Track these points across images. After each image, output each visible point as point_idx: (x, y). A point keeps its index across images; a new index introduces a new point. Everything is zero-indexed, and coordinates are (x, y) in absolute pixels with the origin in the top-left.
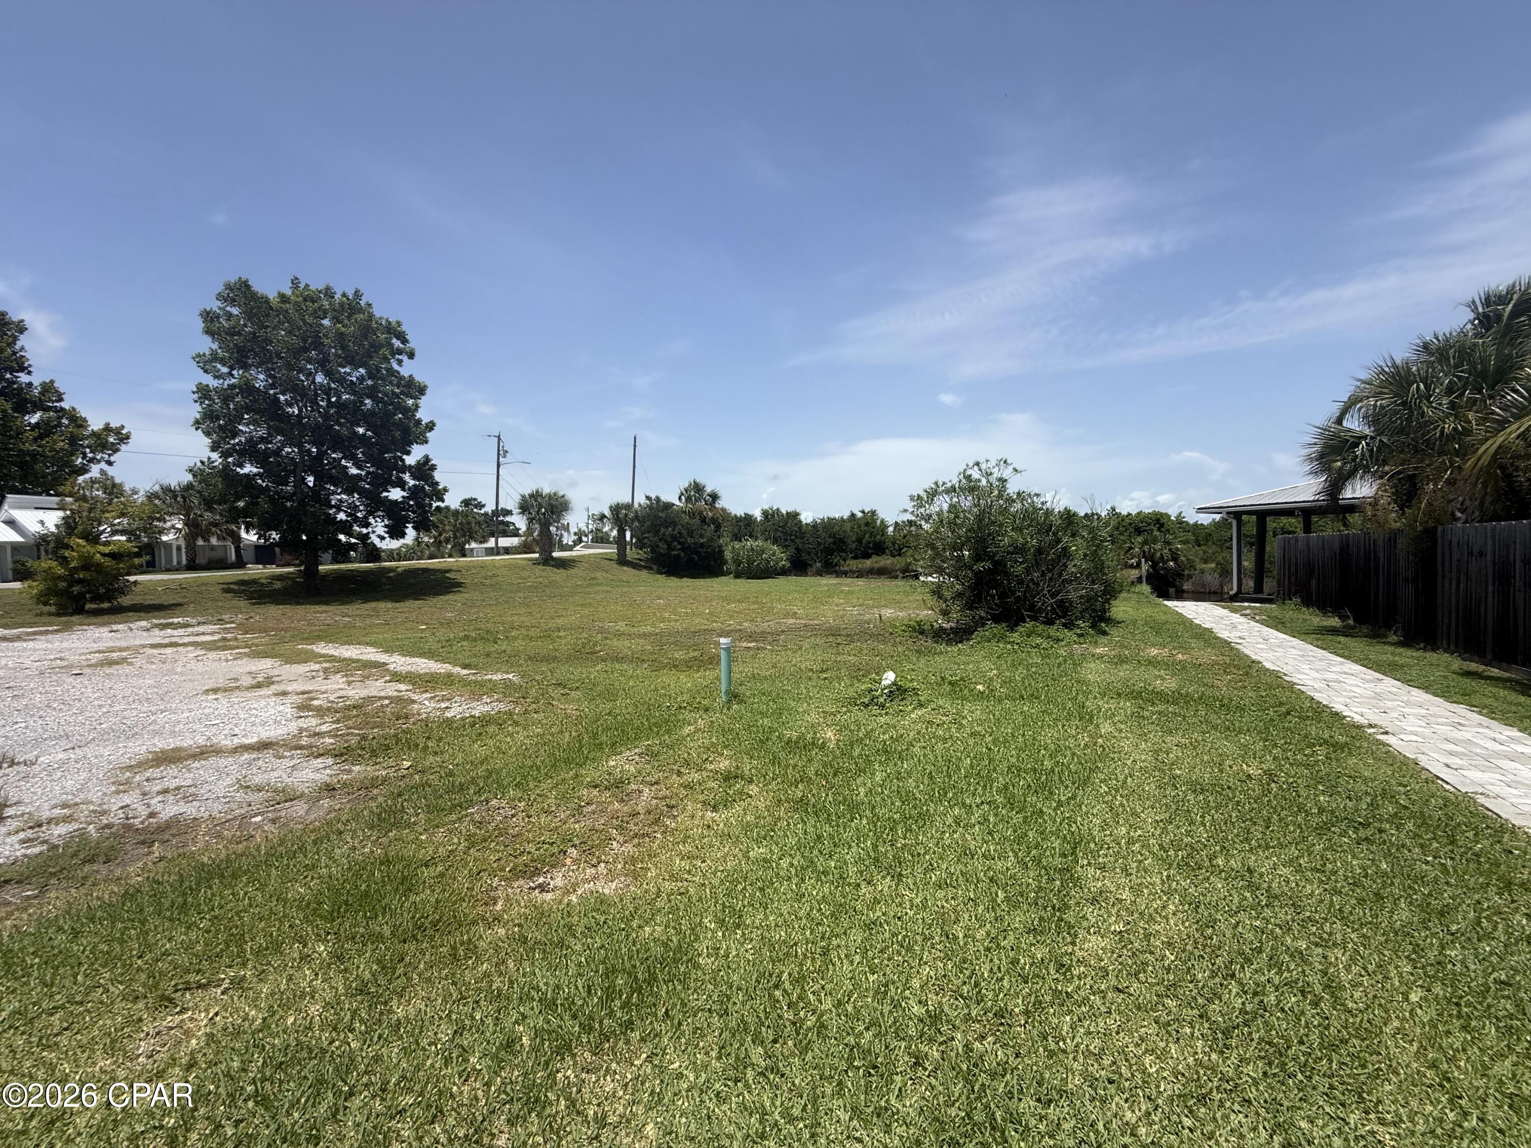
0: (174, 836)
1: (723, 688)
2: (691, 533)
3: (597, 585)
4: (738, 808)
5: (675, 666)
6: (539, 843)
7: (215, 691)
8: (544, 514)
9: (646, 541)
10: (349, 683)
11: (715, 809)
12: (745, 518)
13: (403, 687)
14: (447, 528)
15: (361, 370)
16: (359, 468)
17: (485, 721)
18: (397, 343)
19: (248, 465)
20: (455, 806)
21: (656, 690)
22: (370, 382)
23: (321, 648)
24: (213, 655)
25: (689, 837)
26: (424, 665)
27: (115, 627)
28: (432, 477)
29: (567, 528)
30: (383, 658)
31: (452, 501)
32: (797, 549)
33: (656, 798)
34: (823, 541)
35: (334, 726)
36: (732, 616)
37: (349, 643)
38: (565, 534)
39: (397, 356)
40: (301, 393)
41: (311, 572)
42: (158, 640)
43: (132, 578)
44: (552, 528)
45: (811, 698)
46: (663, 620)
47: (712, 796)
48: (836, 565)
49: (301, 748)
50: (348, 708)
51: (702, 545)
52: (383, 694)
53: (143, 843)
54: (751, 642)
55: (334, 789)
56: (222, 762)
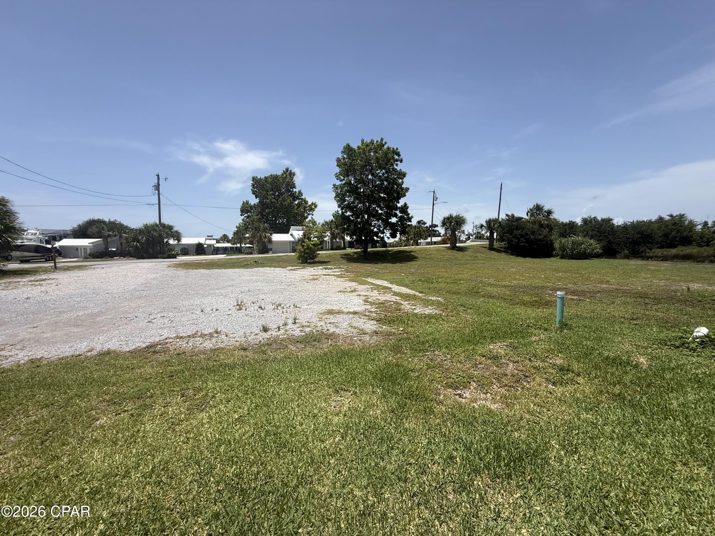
0: (334, 338)
1: (558, 320)
2: (533, 233)
3: (478, 260)
4: (570, 388)
5: (524, 304)
6: (457, 375)
7: (341, 292)
8: (453, 226)
9: (505, 238)
10: (379, 294)
11: (554, 384)
12: (569, 224)
13: (398, 298)
14: (411, 233)
15: (383, 171)
16: (382, 210)
17: (430, 316)
18: (396, 157)
19: (348, 212)
20: (421, 350)
21: (513, 315)
22: (386, 175)
23: (370, 280)
24: (339, 279)
25: (538, 395)
26: (404, 290)
27: (315, 268)
28: (407, 211)
29: (463, 232)
30: (390, 286)
31: (414, 222)
32: (609, 242)
33: (517, 370)
34: (631, 237)
35: (376, 310)
36: (560, 280)
37: (378, 279)
38: (462, 235)
39: (396, 163)
40: (364, 183)
41: (365, 251)
42: (325, 273)
43: (318, 252)
44: (456, 232)
45: (624, 335)
46: (515, 279)
47: (552, 377)
48: (642, 252)
49: (366, 316)
50: (380, 303)
51: (540, 240)
52: (391, 300)
53: (326, 338)
54: (575, 296)
55: (377, 333)
56: (345, 316)
